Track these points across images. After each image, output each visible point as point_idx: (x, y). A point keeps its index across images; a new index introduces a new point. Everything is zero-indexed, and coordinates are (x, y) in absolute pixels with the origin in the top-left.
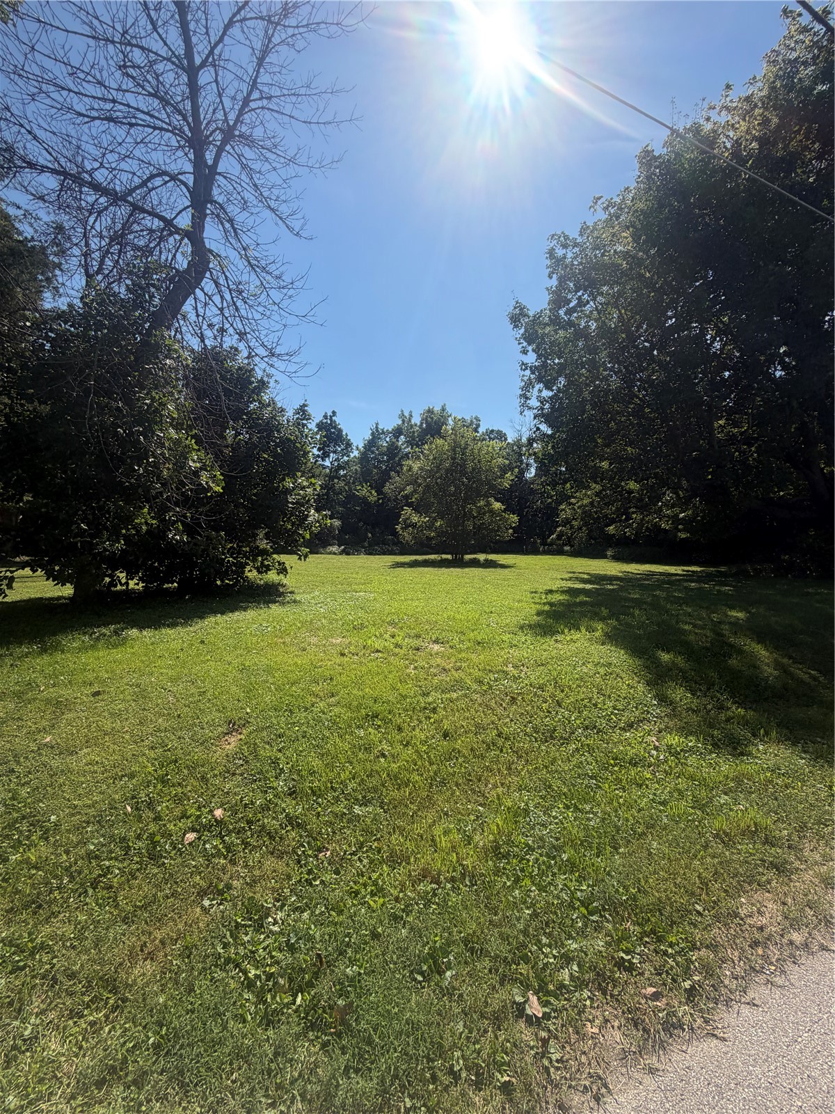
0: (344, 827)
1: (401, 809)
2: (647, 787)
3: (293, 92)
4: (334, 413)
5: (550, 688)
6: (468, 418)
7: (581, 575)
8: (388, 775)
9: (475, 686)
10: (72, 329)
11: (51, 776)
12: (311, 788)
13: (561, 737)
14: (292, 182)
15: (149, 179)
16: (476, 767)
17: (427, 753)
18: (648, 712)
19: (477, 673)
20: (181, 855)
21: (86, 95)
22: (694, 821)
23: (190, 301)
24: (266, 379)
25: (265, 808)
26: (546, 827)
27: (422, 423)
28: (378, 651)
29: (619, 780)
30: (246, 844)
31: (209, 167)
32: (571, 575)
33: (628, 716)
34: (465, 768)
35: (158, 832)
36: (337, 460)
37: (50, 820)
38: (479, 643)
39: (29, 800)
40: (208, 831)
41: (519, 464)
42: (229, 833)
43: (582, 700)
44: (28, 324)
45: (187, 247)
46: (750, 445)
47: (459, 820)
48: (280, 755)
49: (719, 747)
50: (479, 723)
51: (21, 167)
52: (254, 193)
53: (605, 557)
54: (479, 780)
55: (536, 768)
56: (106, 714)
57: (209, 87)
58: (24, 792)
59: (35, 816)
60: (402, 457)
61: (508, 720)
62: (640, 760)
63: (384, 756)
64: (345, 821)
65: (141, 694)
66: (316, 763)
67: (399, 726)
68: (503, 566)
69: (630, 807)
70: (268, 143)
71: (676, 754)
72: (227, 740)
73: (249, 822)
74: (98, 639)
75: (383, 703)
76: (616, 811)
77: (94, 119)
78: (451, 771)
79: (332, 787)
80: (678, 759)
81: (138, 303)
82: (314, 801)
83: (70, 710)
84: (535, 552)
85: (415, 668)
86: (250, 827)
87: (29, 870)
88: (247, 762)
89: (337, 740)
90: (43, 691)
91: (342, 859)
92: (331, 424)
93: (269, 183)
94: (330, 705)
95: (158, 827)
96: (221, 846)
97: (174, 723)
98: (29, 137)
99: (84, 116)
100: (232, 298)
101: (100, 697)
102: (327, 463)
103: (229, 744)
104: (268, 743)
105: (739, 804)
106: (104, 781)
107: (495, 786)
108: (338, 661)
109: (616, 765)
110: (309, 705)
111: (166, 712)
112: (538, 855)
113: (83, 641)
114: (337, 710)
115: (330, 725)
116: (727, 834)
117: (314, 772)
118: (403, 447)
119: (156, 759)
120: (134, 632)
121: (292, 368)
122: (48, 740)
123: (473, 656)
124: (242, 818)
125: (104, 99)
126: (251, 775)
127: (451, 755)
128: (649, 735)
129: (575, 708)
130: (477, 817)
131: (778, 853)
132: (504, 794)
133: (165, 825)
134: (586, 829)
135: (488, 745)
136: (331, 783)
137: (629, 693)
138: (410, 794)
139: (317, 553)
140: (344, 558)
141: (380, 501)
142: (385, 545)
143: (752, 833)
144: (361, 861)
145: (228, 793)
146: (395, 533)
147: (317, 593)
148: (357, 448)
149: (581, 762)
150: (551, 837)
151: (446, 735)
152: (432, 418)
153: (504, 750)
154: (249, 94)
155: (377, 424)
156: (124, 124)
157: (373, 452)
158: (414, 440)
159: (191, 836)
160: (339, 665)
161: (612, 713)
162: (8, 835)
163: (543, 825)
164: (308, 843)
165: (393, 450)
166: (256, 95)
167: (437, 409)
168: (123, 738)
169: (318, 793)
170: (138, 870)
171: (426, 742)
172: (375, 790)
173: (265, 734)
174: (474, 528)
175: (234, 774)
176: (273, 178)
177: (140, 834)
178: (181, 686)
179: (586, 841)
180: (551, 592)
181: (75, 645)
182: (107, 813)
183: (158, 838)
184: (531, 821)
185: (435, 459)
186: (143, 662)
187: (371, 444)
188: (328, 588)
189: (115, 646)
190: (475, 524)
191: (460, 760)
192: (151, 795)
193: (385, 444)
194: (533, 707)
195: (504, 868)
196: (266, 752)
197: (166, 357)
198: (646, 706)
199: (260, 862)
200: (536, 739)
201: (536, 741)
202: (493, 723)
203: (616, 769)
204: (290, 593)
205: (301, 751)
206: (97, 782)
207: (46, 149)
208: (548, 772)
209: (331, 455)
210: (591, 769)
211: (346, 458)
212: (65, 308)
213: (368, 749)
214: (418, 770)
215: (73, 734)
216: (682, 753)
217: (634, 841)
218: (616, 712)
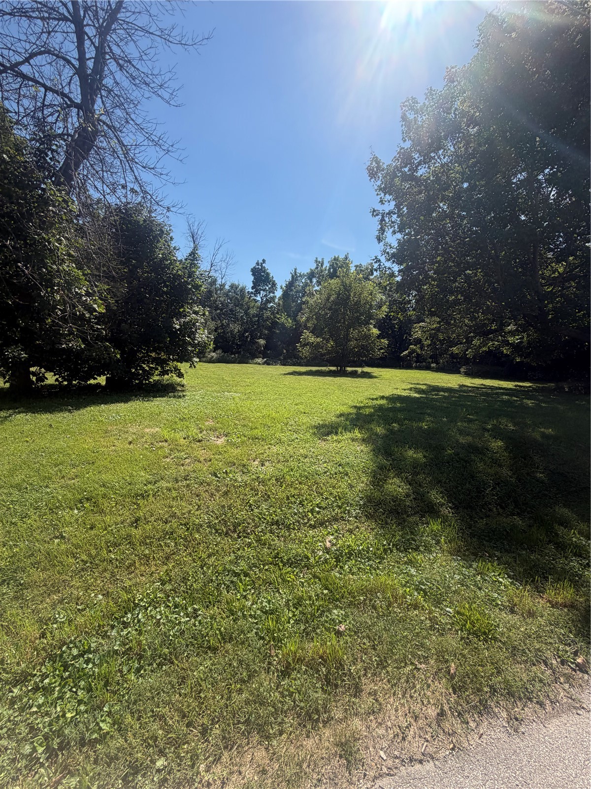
4: (264, 261)
7: (421, 386)
27: (330, 268)
36: (266, 296)
68: (373, 377)
92: (261, 269)
102: (259, 298)
139: (247, 363)
140: (265, 367)
141: (294, 326)
142: (295, 358)
148: (281, 288)
152: (337, 264)
155: (296, 269)
157: (292, 290)
167: (342, 257)
187: (290, 285)
193: (301, 284)
209: (262, 292)
211: (272, 295)
216: (347, 556)
218: (316, 509)
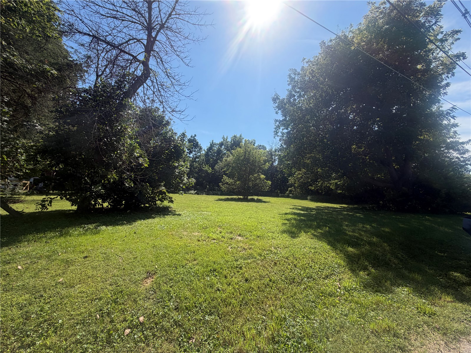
0: (201, 327)
1: (228, 317)
2: (338, 307)
3: (188, 13)
4: (195, 135)
5: (291, 258)
6: (251, 140)
7: (297, 207)
8: (221, 300)
9: (258, 257)
10: (90, 96)
11: (61, 299)
12: (185, 306)
13: (298, 282)
14: (186, 45)
15: (129, 41)
16: (261, 296)
17: (238, 289)
18: (334, 271)
19: (259, 251)
20: (122, 341)
21: (106, 8)
22: (361, 324)
23: (141, 88)
24: (169, 120)
25: (164, 316)
26: (295, 327)
27: (231, 141)
28: (214, 239)
29: (325, 304)
30: (154, 335)
31: (153, 38)
32: (294, 207)
33: (325, 273)
34: (256, 296)
35: (112, 329)
36: (195, 154)
37: (58, 322)
38: (258, 237)
39: (49, 312)
40: (136, 328)
41: (271, 159)
42: (147, 329)
43: (305, 264)
44: (71, 93)
45: (141, 67)
46: (366, 156)
47: (255, 323)
48: (171, 289)
49: (366, 288)
50: (261, 275)
51: (76, 33)
52: (170, 49)
53: (307, 199)
54: (263, 303)
55: (287, 297)
56: (90, 267)
57: (155, 9)
58: (47, 307)
59: (51, 320)
60: (223, 155)
61: (273, 273)
62: (333, 294)
63: (219, 290)
64: (201, 323)
65: (107, 258)
66: (188, 294)
67: (225, 276)
68: (265, 202)
69: (331, 318)
70: (177, 31)
71: (348, 291)
72: (146, 281)
73: (156, 324)
74: (87, 230)
75: (218, 264)
76: (326, 319)
77: (108, 17)
78: (249, 298)
79: (195, 306)
80: (349, 293)
81: (119, 88)
82: (187, 313)
83: (73, 265)
84: (277, 196)
85: (231, 248)
86: (156, 326)
87: (46, 350)
88: (155, 292)
89: (198, 282)
90: (60, 255)
91: (200, 343)
92: (194, 140)
93: (177, 45)
94: (194, 265)
95: (112, 327)
96: (142, 337)
97: (121, 272)
98: (80, 22)
99: (104, 15)
100: (158, 88)
101: (87, 259)
102: (191, 156)
103: (147, 283)
104: (166, 283)
105: (379, 316)
106: (86, 302)
107: (270, 306)
108: (197, 244)
109: (322, 296)
110: (184, 264)
111: (118, 267)
112: (293, 342)
113: (80, 231)
114: (197, 267)
115: (194, 274)
116: (377, 332)
117: (187, 298)
118: (223, 150)
119: (112, 291)
120: (104, 228)
121: (182, 117)
122: (61, 280)
123: (257, 243)
124: (153, 321)
125: (113, 10)
126: (158, 299)
127: (250, 290)
128: (335, 281)
129: (302, 268)
130: (262, 321)
131: (401, 342)
132: (274, 310)
133: (115, 325)
134: (313, 328)
135: (265, 285)
136: (195, 304)
137: (325, 261)
138: (231, 309)
140: (196, 196)
141: (213, 172)
142: (214, 191)
143: (388, 331)
144: (209, 345)
145: (146, 308)
146: (219, 186)
147: (186, 212)
148: (204, 150)
149: (307, 295)
150: (298, 332)
151: (246, 280)
152: (236, 139)
153: (273, 288)
154: (171, 12)
155: (213, 141)
156: (120, 20)
157: (211, 152)
158: (228, 147)
159: (128, 331)
160: (198, 246)
161: (319, 271)
162: (36, 330)
163: (293, 326)
164: (184, 335)
165: (219, 152)
166: (174, 13)
167: (238, 136)
168: (97, 279)
169: (189, 309)
170: (101, 349)
171: (238, 284)
172: (215, 307)
173: (164, 278)
174: (252, 185)
175: (149, 299)
176: (179, 43)
177: (103, 330)
178: (125, 254)
179: (314, 334)
180: (286, 214)
181: (76, 233)
182: (87, 318)
183: (111, 332)
184: (287, 324)
185: (237, 156)
186: (108, 242)
187: (210, 149)
188: (190, 209)
189: (95, 234)
190: (253, 183)
191: (254, 293)
192: (109, 309)
193: (216, 149)
194: (284, 267)
195: (277, 349)
196: (164, 288)
197: (129, 110)
198: (333, 267)
199: (161, 345)
200: (286, 282)
201: (287, 284)
202: (267, 275)
203: (323, 298)
204: (174, 211)
205: (181, 288)
206: (83, 302)
207: (86, 26)
208: (293, 299)
209: (193, 152)
210: (312, 297)
211: (199, 154)
212: (87, 88)
213: (211, 287)
214: (234, 297)
215: (73, 277)
216: (351, 291)
217: (335, 335)
218: (320, 270)
